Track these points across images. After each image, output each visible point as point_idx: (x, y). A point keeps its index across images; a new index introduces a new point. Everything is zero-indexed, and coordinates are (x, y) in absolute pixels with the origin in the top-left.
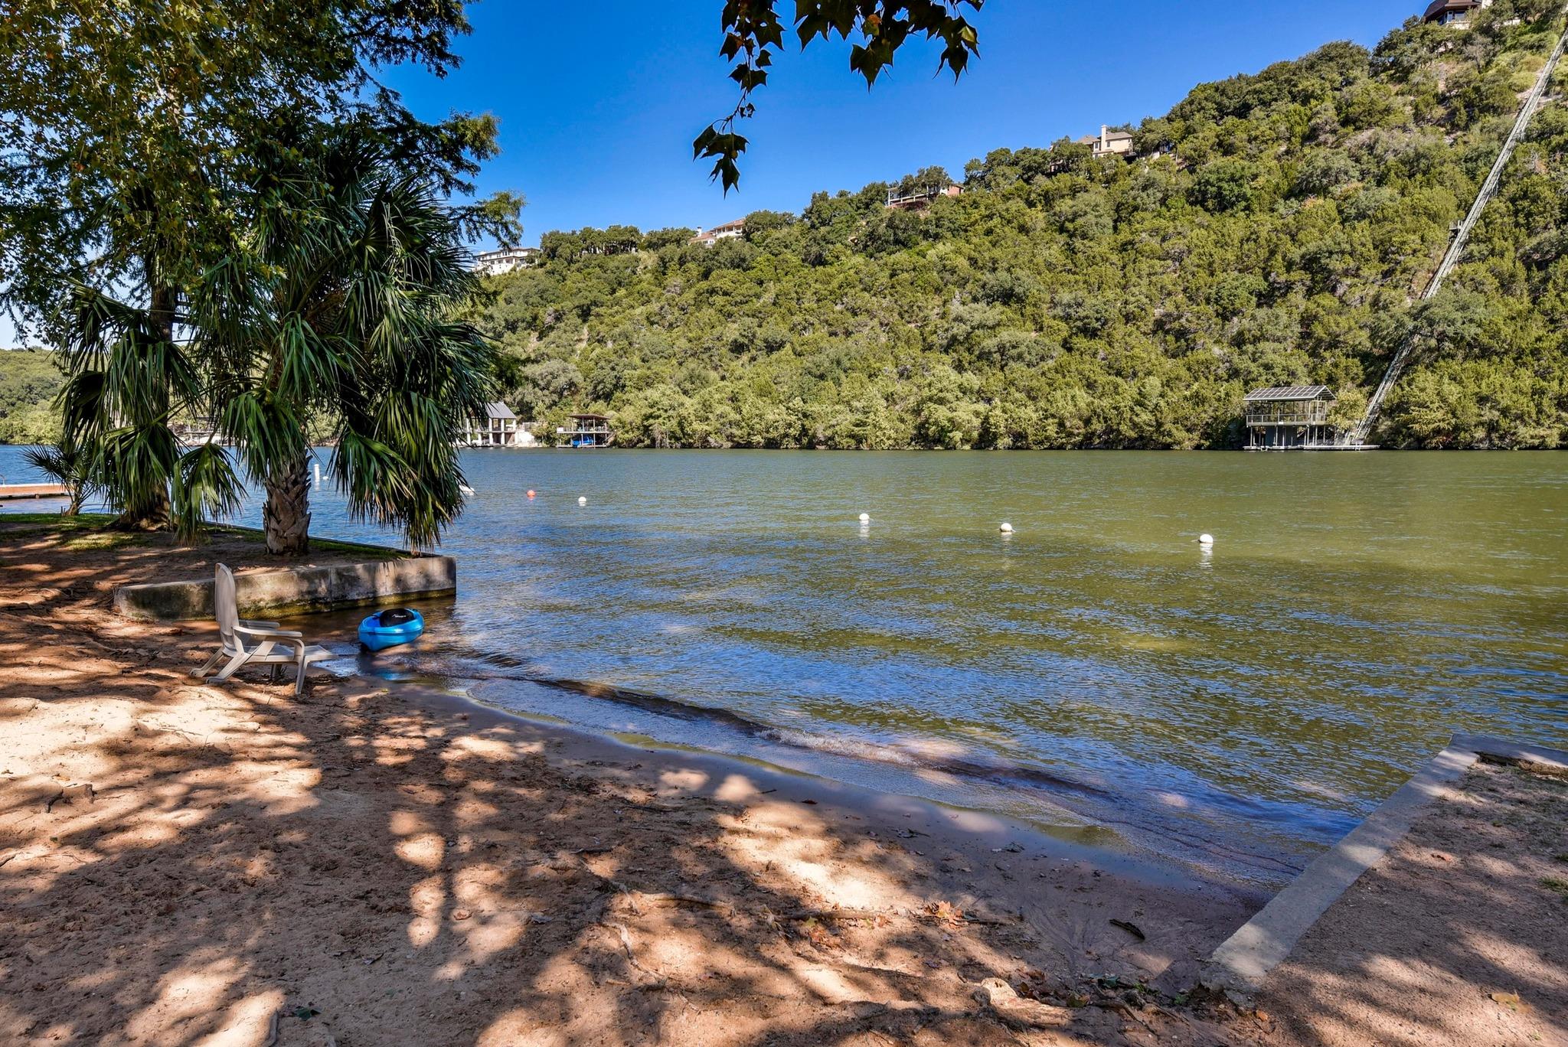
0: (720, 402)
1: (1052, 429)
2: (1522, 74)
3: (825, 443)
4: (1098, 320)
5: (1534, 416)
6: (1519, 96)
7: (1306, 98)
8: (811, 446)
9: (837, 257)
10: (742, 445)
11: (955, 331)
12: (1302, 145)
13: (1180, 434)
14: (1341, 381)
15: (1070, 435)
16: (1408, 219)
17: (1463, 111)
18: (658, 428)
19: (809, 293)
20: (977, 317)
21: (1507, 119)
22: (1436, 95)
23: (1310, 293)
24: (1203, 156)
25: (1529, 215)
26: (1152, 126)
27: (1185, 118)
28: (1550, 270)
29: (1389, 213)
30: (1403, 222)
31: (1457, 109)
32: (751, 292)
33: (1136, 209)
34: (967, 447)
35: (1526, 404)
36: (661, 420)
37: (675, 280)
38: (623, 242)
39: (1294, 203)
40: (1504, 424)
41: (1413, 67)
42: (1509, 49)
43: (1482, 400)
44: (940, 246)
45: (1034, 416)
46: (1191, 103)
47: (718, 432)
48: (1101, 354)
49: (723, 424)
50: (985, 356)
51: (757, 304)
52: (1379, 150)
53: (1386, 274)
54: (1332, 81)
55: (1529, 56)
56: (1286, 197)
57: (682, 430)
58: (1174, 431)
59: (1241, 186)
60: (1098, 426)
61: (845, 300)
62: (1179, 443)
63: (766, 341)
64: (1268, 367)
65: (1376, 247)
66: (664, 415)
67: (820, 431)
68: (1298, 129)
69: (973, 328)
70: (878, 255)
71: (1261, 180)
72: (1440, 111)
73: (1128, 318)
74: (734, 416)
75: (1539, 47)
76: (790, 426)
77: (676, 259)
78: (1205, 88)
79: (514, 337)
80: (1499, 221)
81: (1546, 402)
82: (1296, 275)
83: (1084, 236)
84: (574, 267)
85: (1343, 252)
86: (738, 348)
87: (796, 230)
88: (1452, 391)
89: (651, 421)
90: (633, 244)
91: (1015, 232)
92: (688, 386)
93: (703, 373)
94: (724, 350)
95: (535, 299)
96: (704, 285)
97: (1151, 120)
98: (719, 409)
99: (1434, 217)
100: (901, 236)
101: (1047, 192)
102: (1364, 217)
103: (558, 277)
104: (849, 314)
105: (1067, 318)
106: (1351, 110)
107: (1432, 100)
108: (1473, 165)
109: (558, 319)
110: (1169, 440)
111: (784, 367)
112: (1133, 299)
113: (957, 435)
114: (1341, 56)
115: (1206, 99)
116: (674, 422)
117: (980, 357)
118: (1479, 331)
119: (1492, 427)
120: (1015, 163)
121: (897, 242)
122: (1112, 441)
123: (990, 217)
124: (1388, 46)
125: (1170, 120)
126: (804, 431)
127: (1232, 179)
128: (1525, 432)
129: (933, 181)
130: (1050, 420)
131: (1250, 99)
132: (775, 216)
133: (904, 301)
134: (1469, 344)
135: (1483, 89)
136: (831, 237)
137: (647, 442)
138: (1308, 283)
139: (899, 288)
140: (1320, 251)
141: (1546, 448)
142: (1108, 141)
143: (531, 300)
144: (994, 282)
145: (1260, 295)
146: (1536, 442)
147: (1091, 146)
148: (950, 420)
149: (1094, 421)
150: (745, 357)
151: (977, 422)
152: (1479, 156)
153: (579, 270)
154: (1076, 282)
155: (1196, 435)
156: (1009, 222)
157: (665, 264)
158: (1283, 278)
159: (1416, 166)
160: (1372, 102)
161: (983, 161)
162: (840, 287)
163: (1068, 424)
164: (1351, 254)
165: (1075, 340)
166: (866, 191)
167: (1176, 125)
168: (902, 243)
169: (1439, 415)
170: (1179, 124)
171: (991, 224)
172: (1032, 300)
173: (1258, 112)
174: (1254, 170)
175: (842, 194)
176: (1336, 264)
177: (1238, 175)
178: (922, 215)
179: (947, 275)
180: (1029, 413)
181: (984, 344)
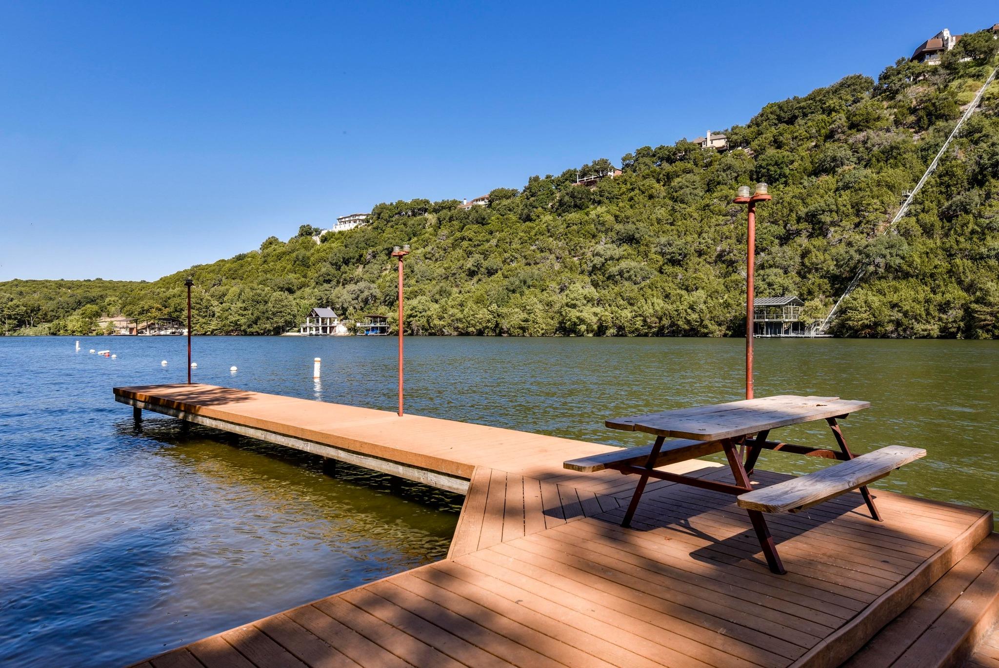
0: (452, 307)
1: (639, 323)
2: (965, 93)
3: (507, 332)
4: (680, 254)
5: (924, 316)
6: (962, 108)
7: (830, 111)
8: (500, 335)
9: (538, 216)
10: (464, 334)
11: (595, 262)
12: (825, 141)
13: (713, 327)
14: (816, 294)
15: (650, 327)
16: (875, 189)
17: (925, 118)
18: (415, 323)
19: (516, 239)
20: (609, 254)
21: (951, 122)
22: (910, 108)
23: (810, 236)
24: (763, 149)
25: (948, 186)
26: (737, 131)
27: (758, 125)
28: (953, 222)
29: (863, 185)
30: (871, 191)
31: (922, 117)
32: (484, 239)
33: (719, 183)
34: (591, 335)
35: (920, 310)
36: (417, 318)
37: (444, 231)
38: (420, 208)
39: (814, 178)
40: (905, 321)
41: (898, 90)
42: (960, 77)
43: (894, 306)
44: (599, 208)
45: (629, 315)
46: (762, 115)
47: (449, 325)
48: (680, 276)
49: (452, 321)
50: (610, 277)
51: (487, 246)
52: (869, 145)
53: (857, 225)
54: (846, 101)
55: (970, 81)
56: (809, 176)
57: (429, 324)
58: (710, 325)
59: (782, 168)
60: (666, 322)
61: (537, 242)
62: (712, 333)
63: (487, 269)
64: (770, 285)
65: (853, 207)
66: (419, 315)
67: (505, 324)
68: (823, 131)
69: (606, 260)
70: (563, 214)
71: (796, 164)
72: (912, 118)
73: (700, 253)
74: (460, 315)
75: (978, 76)
76: (489, 321)
77: (447, 219)
78: (772, 106)
79: (347, 268)
80: (931, 190)
81: (932, 307)
82: (803, 225)
83: (682, 202)
84: (390, 224)
85: (831, 211)
86: (472, 274)
87: (517, 200)
88: (875, 300)
89: (411, 319)
90: (426, 210)
91: (646, 199)
92: (437, 297)
93: (448, 288)
94: (463, 275)
95: (363, 245)
96: (458, 235)
97: (737, 126)
98: (451, 311)
99: (891, 187)
100: (578, 202)
101: (668, 174)
102: (849, 188)
103: (380, 231)
104: (538, 252)
105: (663, 254)
106: (854, 119)
107: (905, 111)
108: (925, 153)
109: (374, 257)
110: (706, 331)
111: (495, 285)
112: (704, 241)
113: (583, 327)
114: (853, 84)
115: (771, 113)
116: (425, 320)
117: (608, 278)
118: (902, 261)
119: (898, 324)
120: (654, 156)
121: (576, 206)
122: (675, 331)
123: (633, 189)
124: (885, 77)
125: (749, 127)
126: (497, 325)
127: (776, 164)
128: (919, 327)
129: (602, 168)
130: (639, 318)
131: (797, 112)
132: (508, 191)
133: (572, 243)
134: (896, 270)
135: (937, 104)
136: (535, 204)
137: (410, 332)
138: (810, 230)
139: (569, 235)
140: (817, 210)
141: (932, 338)
142: (712, 141)
143: (360, 246)
144: (623, 231)
145: (779, 237)
146: (925, 333)
147: (700, 144)
148: (578, 318)
149: (664, 319)
150: (475, 279)
151: (595, 319)
152: (930, 147)
153: (392, 227)
154: (672, 230)
155: (723, 328)
156: (643, 193)
157: (440, 221)
158: (794, 228)
159: (891, 155)
160: (868, 114)
161: (634, 155)
162: (536, 235)
163: (649, 320)
164: (837, 212)
165: (666, 267)
166: (564, 174)
167: (752, 129)
168: (579, 207)
169: (865, 315)
170: (754, 129)
171: (632, 194)
172: (645, 242)
173: (800, 121)
174: (791, 158)
175: (548, 177)
176: (826, 218)
177: (780, 161)
178: (593, 189)
179: (599, 227)
180: (627, 313)
181: (610, 270)
